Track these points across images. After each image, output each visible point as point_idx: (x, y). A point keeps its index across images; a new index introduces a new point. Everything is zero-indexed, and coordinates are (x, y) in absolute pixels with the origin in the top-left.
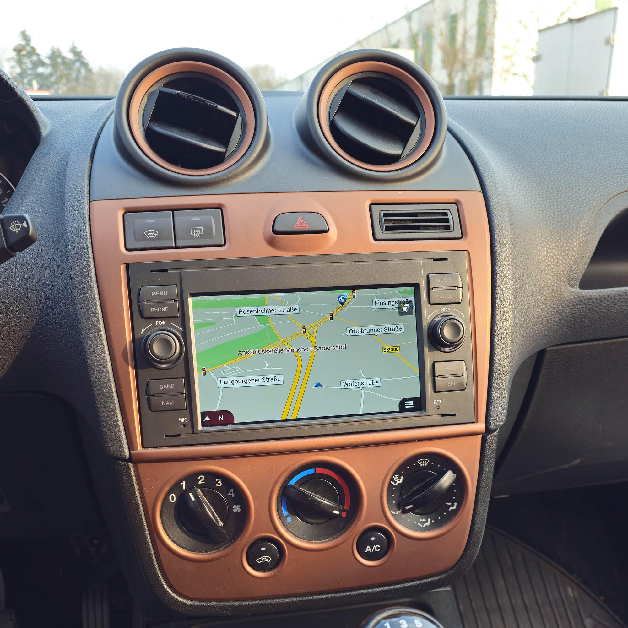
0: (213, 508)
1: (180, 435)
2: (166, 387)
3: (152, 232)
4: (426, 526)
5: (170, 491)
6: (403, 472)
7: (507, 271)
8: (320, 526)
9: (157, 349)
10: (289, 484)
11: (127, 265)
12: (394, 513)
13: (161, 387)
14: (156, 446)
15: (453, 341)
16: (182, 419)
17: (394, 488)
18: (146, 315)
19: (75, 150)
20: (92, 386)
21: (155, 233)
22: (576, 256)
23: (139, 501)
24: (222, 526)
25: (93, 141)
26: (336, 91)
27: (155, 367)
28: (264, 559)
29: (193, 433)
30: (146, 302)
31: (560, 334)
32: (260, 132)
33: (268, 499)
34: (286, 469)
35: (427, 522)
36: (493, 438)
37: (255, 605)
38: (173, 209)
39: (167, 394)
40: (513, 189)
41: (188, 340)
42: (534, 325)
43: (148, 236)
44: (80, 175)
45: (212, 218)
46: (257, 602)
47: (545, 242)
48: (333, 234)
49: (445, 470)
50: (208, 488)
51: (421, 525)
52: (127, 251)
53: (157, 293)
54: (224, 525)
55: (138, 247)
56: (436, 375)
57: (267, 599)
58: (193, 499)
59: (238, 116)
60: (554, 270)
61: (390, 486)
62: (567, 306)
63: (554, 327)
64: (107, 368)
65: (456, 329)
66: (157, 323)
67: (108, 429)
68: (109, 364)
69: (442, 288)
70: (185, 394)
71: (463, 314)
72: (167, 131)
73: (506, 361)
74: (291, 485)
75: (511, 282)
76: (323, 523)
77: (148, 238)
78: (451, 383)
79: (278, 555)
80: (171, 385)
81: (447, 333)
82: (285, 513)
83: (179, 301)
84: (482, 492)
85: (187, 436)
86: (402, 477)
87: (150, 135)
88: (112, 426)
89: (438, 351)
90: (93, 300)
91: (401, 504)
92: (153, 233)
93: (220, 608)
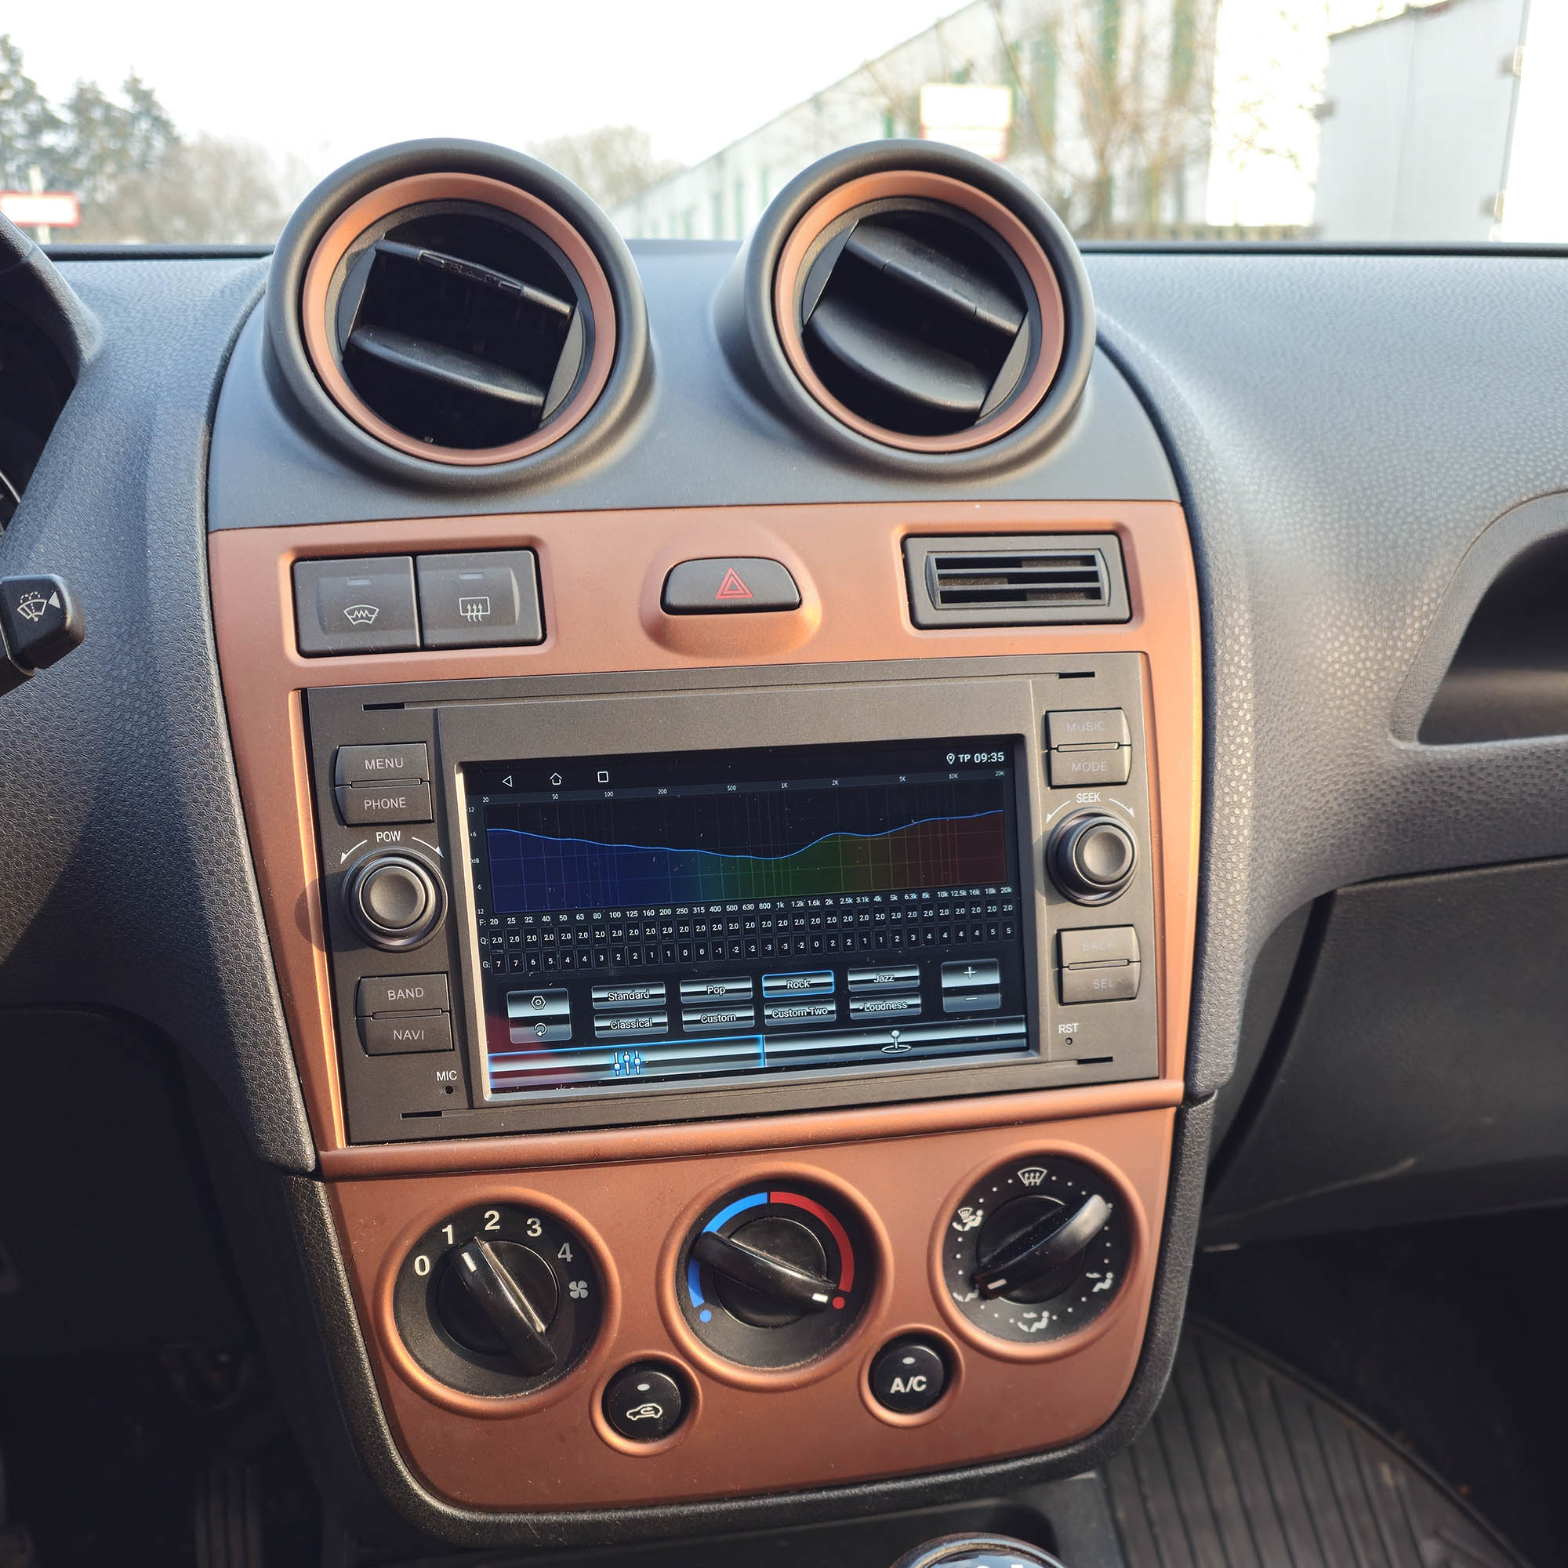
0: (521, 1289)
1: (439, 1114)
2: (403, 995)
3: (364, 609)
4: (1039, 1330)
5: (417, 1249)
6: (981, 1200)
7: (1241, 703)
8: (779, 1330)
9: (380, 902)
10: (704, 1231)
11: (304, 693)
12: (960, 1298)
13: (391, 995)
14: (380, 1139)
15: (1108, 879)
16: (444, 1073)
17: (960, 1240)
18: (353, 817)
19: (169, 399)
20: (222, 992)
21: (372, 612)
22: (1412, 661)
23: (342, 1274)
24: (542, 1332)
25: (213, 376)
26: (817, 247)
27: (375, 945)
28: (647, 1411)
29: (471, 1107)
30: (351, 785)
31: (1371, 855)
32: (630, 352)
33: (654, 1267)
34: (699, 1195)
35: (1039, 1319)
36: (1202, 1116)
37: (625, 1522)
38: (415, 552)
39: (405, 1012)
40: (1258, 492)
41: (456, 881)
42: (1305, 835)
43: (354, 620)
44: (183, 466)
45: (512, 573)
46: (630, 1514)
47: (1337, 627)
48: (812, 612)
49: (1084, 1193)
50: (510, 1238)
51: (1025, 1328)
52: (302, 658)
53: (380, 762)
54: (547, 1329)
55: (330, 648)
56: (1065, 963)
57: (652, 1506)
58: (472, 1267)
59: (573, 312)
60: (1356, 698)
61: (951, 1233)
62: (1388, 787)
63: (1355, 839)
64: (257, 948)
65: (1115, 848)
66: (378, 838)
67: (264, 1099)
68: (263, 939)
69: (1082, 747)
70: (450, 1012)
71: (1131, 811)
72: (397, 352)
73: (1236, 927)
74: (709, 1234)
75: (1250, 730)
76: (788, 1324)
77: (354, 623)
78: (1102, 980)
79: (679, 1402)
80: (414, 990)
81: (1093, 859)
82: (696, 1300)
83: (433, 780)
84: (1174, 1246)
85: (455, 1114)
86: (980, 1213)
87: (354, 363)
88: (272, 1091)
89: (1069, 903)
90: (222, 779)
91: (978, 1277)
92: (366, 612)
93: (539, 1527)
